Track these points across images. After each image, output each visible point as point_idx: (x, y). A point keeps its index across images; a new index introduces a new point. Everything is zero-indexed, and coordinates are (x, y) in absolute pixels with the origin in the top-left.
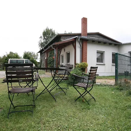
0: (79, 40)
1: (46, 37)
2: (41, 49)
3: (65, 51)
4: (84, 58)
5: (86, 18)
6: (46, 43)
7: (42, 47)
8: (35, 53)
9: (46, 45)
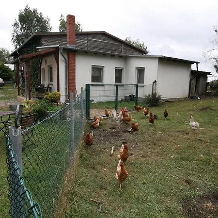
0: (61, 51)
1: (25, 25)
2: (18, 47)
3: (46, 63)
4: (71, 77)
5: (73, 16)
6: (26, 36)
7: (19, 44)
8: (8, 52)
9: (26, 40)
